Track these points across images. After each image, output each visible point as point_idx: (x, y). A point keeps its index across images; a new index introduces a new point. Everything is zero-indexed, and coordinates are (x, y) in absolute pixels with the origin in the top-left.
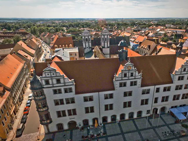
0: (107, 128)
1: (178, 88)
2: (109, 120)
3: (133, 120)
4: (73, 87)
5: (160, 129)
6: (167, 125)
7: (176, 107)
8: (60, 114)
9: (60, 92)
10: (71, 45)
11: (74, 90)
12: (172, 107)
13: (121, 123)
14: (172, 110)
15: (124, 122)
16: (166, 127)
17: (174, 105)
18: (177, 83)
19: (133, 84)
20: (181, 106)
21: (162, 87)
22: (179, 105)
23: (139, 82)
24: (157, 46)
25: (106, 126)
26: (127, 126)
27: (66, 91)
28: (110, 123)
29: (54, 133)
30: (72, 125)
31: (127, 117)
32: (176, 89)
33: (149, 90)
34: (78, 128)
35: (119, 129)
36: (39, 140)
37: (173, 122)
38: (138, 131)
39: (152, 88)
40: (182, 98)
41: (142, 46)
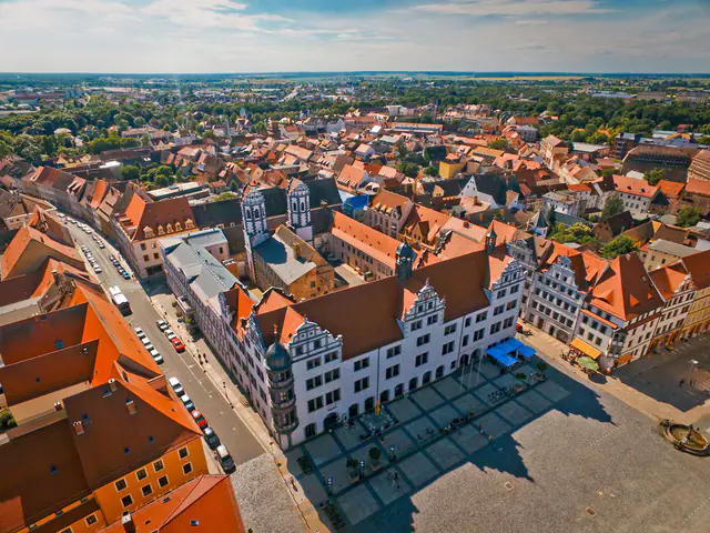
0: (394, 412)
1: (498, 311)
2: (392, 396)
3: (431, 385)
4: (339, 349)
5: (481, 390)
6: (490, 381)
7: (494, 345)
8: (313, 405)
9: (317, 363)
10: (189, 221)
11: (340, 355)
12: (490, 347)
13: (413, 396)
14: (490, 352)
15: (419, 393)
16: (489, 385)
17: (491, 343)
18: (496, 302)
19: (432, 320)
20: (502, 341)
21: (473, 315)
22: (498, 341)
23: (441, 314)
24: (414, 206)
25: (390, 407)
26: (427, 399)
27: (327, 360)
28: (394, 401)
29: (302, 445)
30: (331, 421)
31: (420, 384)
32: (495, 314)
33: (455, 325)
34: (341, 424)
35: (414, 407)
36: (279, 465)
37: (498, 373)
38: (449, 402)
39: (459, 321)
40: (504, 327)
41: (377, 206)
